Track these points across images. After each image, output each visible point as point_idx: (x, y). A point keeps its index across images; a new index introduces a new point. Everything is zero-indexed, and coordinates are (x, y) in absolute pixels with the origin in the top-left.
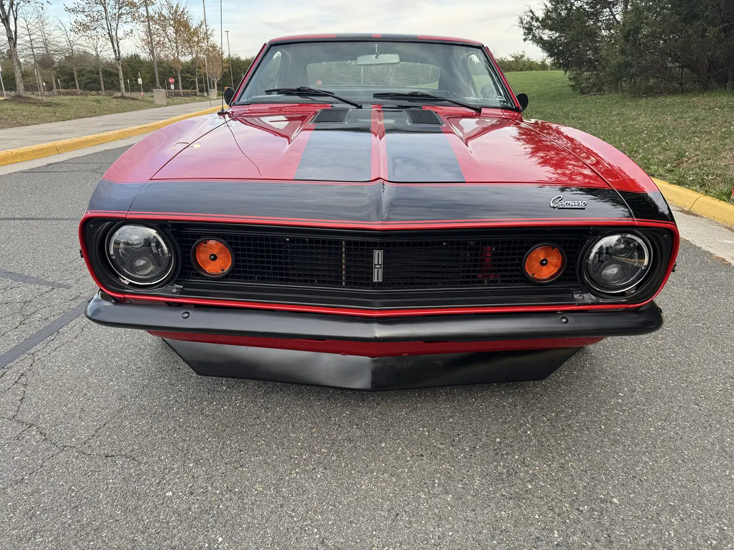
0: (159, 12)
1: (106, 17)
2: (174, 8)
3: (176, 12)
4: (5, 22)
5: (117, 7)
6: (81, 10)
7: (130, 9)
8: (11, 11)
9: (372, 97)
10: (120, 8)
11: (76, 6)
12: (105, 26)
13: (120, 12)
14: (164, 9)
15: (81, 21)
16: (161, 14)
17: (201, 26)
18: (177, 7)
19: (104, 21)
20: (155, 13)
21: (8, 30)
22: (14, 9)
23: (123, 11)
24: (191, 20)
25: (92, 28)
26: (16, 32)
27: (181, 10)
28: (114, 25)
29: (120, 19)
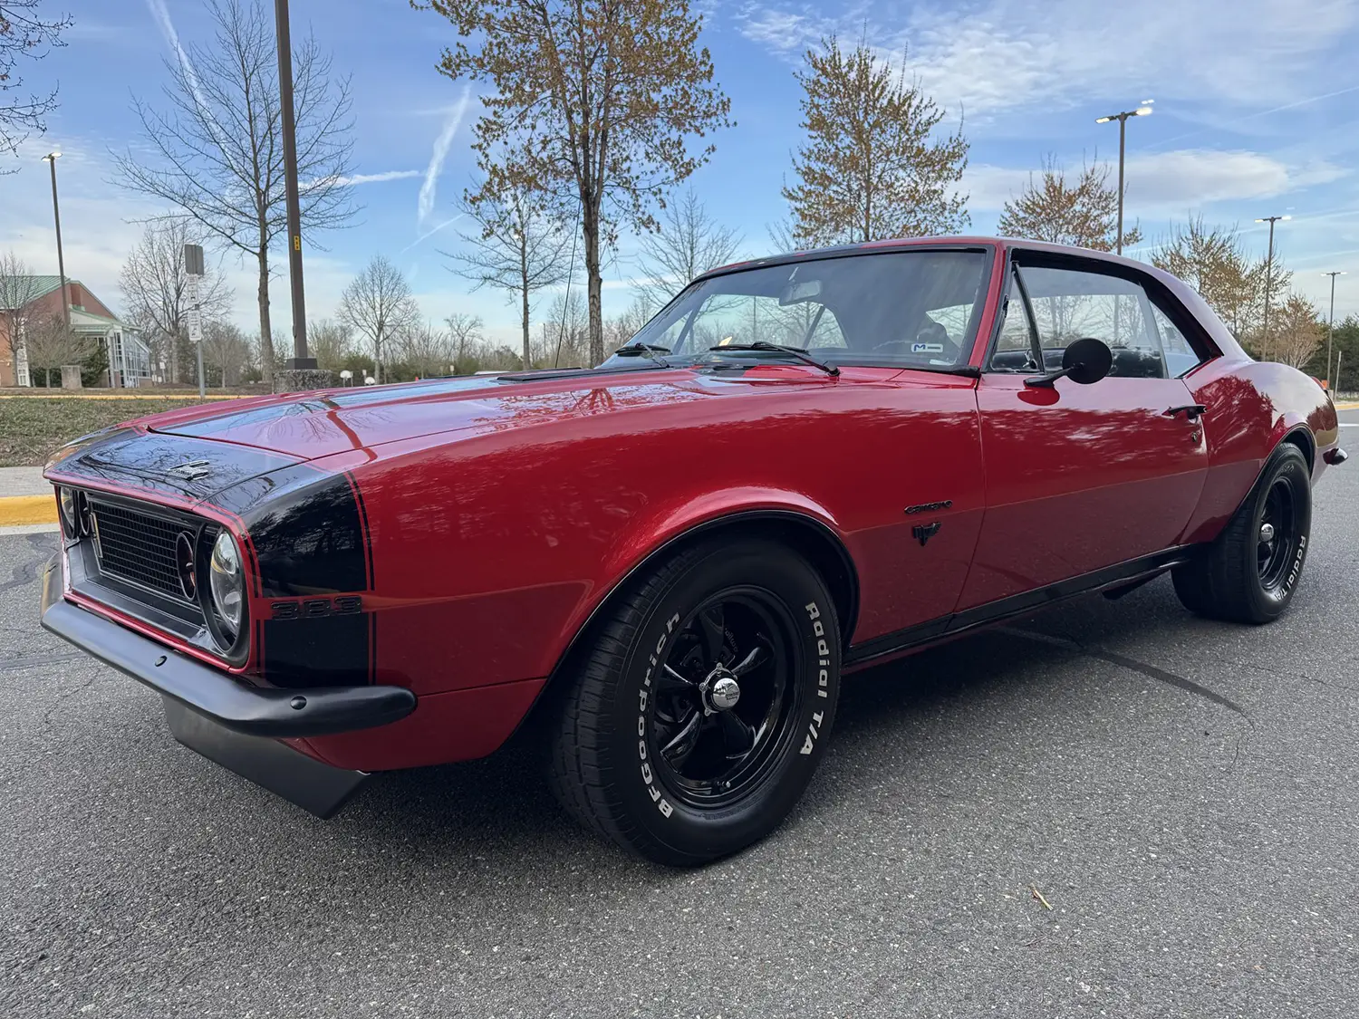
2: (1206, 242)
3: (1209, 247)
14: (1185, 246)
18: (1213, 239)
24: (1238, 260)
27: (1220, 243)
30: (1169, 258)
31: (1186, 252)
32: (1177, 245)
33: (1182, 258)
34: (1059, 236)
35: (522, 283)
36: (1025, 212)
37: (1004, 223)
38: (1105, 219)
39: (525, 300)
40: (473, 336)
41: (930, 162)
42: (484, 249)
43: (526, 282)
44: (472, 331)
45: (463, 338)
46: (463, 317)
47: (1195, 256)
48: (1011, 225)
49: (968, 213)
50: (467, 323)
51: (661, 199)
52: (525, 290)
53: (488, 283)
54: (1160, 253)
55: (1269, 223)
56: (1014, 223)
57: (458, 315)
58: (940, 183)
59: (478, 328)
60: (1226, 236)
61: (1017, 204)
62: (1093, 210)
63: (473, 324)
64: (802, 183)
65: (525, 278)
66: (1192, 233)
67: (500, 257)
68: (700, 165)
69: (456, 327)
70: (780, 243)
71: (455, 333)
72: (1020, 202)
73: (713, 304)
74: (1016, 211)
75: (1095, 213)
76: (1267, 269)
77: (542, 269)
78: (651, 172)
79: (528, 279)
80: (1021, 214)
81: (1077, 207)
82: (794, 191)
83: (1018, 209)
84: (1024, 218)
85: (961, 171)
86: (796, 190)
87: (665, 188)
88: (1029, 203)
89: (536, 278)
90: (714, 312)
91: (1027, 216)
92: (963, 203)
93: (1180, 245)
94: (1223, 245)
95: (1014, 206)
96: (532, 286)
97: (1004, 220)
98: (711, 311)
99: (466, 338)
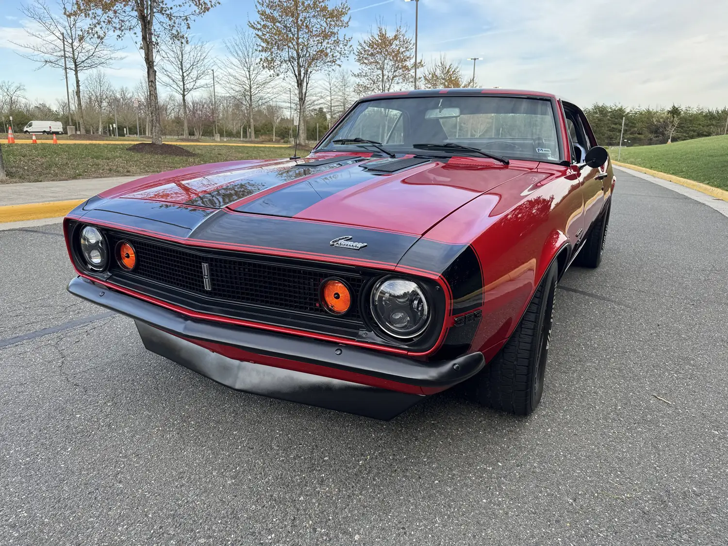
0: (433, 72)
1: (382, 80)
2: (447, 69)
3: (448, 71)
4: (300, 86)
5: (393, 71)
6: (364, 75)
7: (403, 71)
8: (305, 78)
9: (412, 147)
10: (395, 71)
11: (361, 72)
12: (381, 87)
13: (394, 75)
14: (438, 70)
15: (362, 84)
16: (435, 74)
17: (469, 83)
18: (450, 68)
19: (380, 83)
20: (430, 74)
21: (301, 92)
22: (308, 77)
23: (397, 73)
24: (460, 79)
25: (371, 89)
26: (305, 95)
27: (453, 70)
28: (387, 85)
29: (393, 81)
30: (431, 76)
31: (438, 73)
32: (434, 70)
33: (436, 76)
34: (385, 61)
35: (74, 66)
36: (369, 47)
37: (358, 52)
38: (407, 54)
39: (77, 77)
40: (18, 97)
41: (332, 15)
42: (45, 42)
43: (76, 66)
44: (18, 93)
45: (11, 98)
46: (10, 84)
47: (443, 75)
48: (362, 54)
49: (353, 47)
50: (13, 88)
51: (188, 24)
52: (76, 71)
53: (48, 65)
54: (427, 73)
55: (473, 60)
56: (363, 52)
57: (6, 82)
58: (336, 28)
59: (22, 91)
60: (455, 67)
61: (365, 42)
62: (401, 48)
63: (18, 88)
64: (259, 20)
65: (75, 63)
66: (441, 63)
67: (57, 48)
68: (215, 6)
69: (6, 90)
70: (232, 52)
71: (5, 94)
72: (367, 42)
73: (196, 84)
74: (364, 46)
75: (402, 50)
76: (472, 83)
77: (86, 57)
78: (179, 5)
79: (77, 64)
80: (367, 48)
81: (394, 46)
82: (255, 24)
83: (365, 45)
84: (368, 50)
85: (348, 23)
86: (256, 23)
87: (193, 17)
88: (371, 42)
89: (82, 64)
90: (197, 90)
91: (370, 49)
92: (350, 41)
93: (436, 69)
94: (454, 71)
95: (363, 43)
96: (80, 68)
97: (358, 51)
98: (195, 89)
99: (13, 98)
